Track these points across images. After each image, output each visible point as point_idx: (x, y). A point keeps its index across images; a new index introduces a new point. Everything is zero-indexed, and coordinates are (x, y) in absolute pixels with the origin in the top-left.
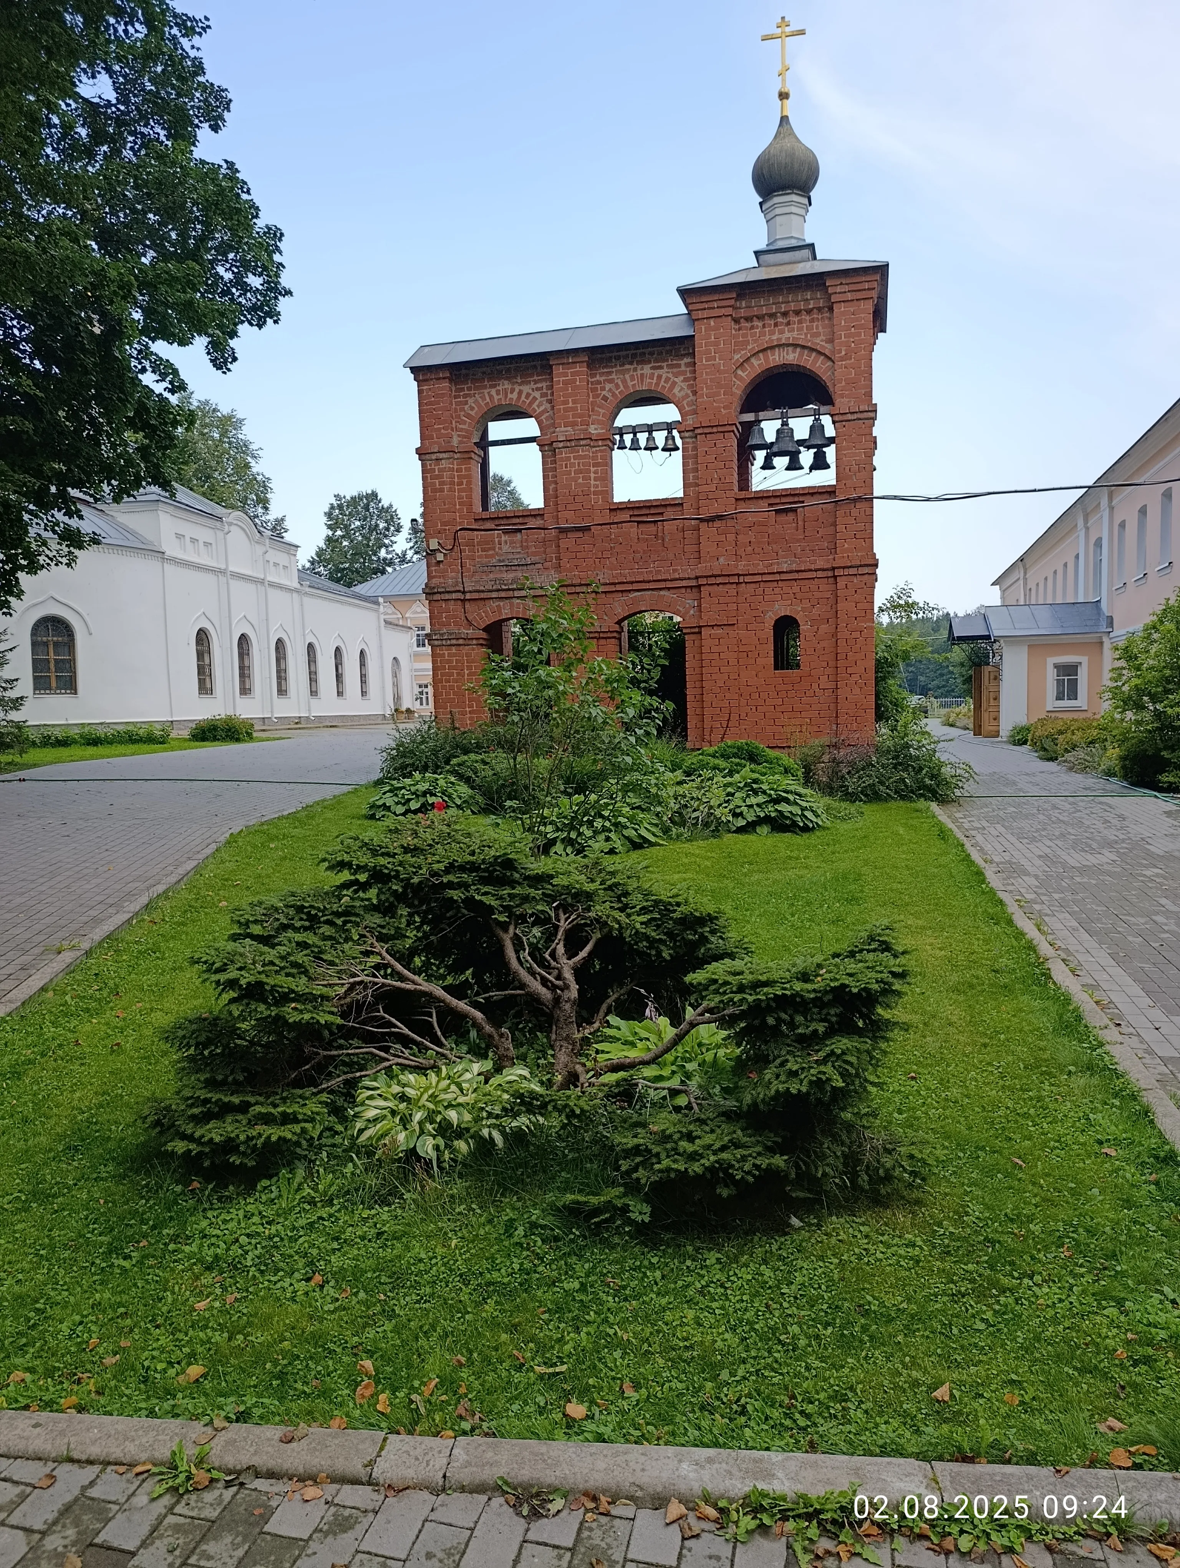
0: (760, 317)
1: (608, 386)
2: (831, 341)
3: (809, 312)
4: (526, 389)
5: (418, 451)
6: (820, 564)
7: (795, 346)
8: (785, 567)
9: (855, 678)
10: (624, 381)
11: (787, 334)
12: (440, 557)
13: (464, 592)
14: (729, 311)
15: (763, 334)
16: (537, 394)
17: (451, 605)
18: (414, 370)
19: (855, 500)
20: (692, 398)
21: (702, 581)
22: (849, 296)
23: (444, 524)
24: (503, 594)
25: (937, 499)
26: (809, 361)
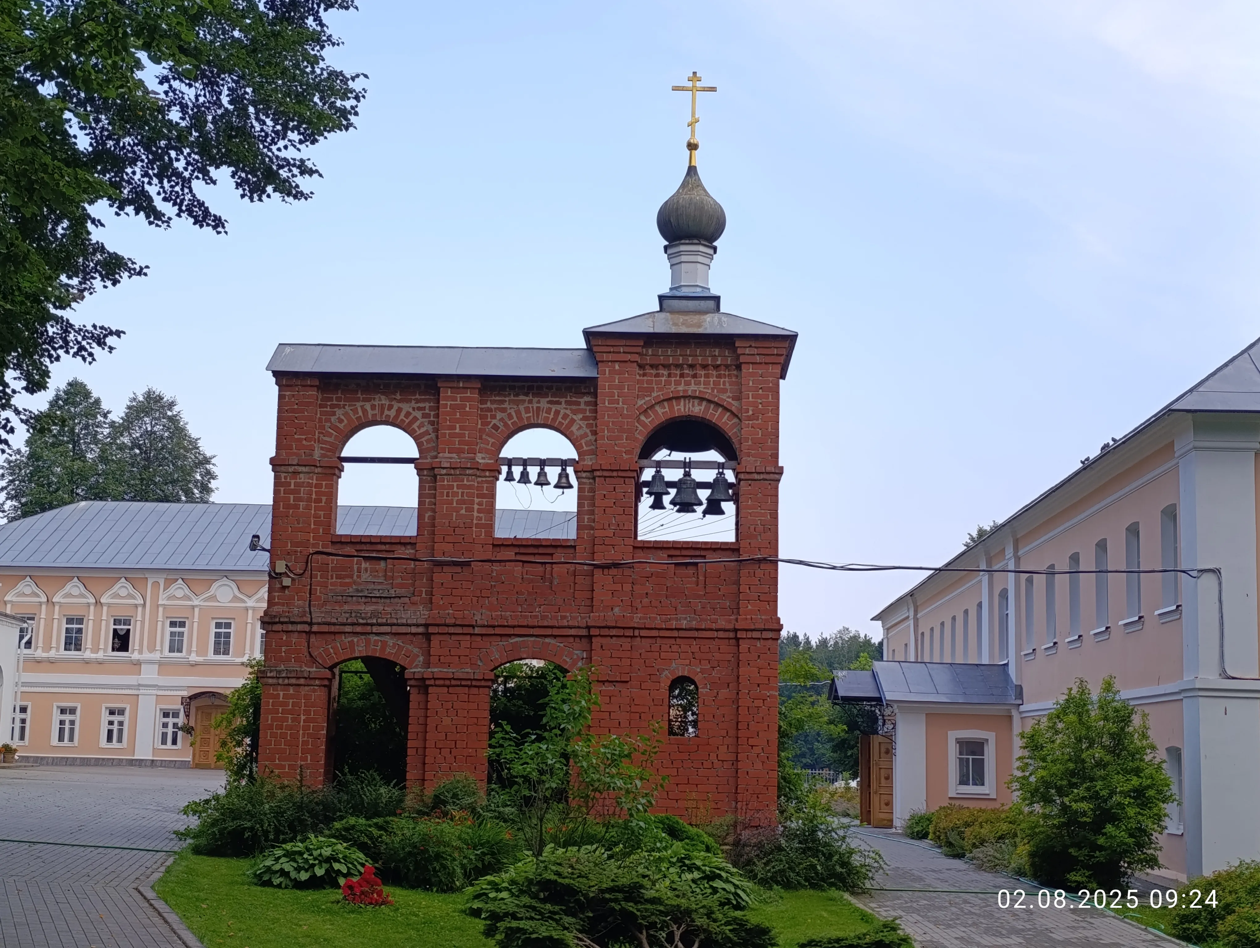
0: (666, 366)
1: (499, 415)
2: (738, 398)
3: (717, 367)
4: (406, 407)
5: (272, 461)
6: (722, 623)
7: (702, 399)
8: (684, 624)
9: (757, 750)
10: (518, 413)
11: (693, 387)
12: (287, 582)
13: (311, 624)
14: (637, 358)
15: (668, 383)
16: (418, 414)
17: (294, 638)
18: (276, 374)
19: (759, 561)
20: (591, 437)
21: (593, 632)
22: (758, 359)
23: (295, 544)
24: (359, 629)
25: (843, 568)
26: (715, 416)
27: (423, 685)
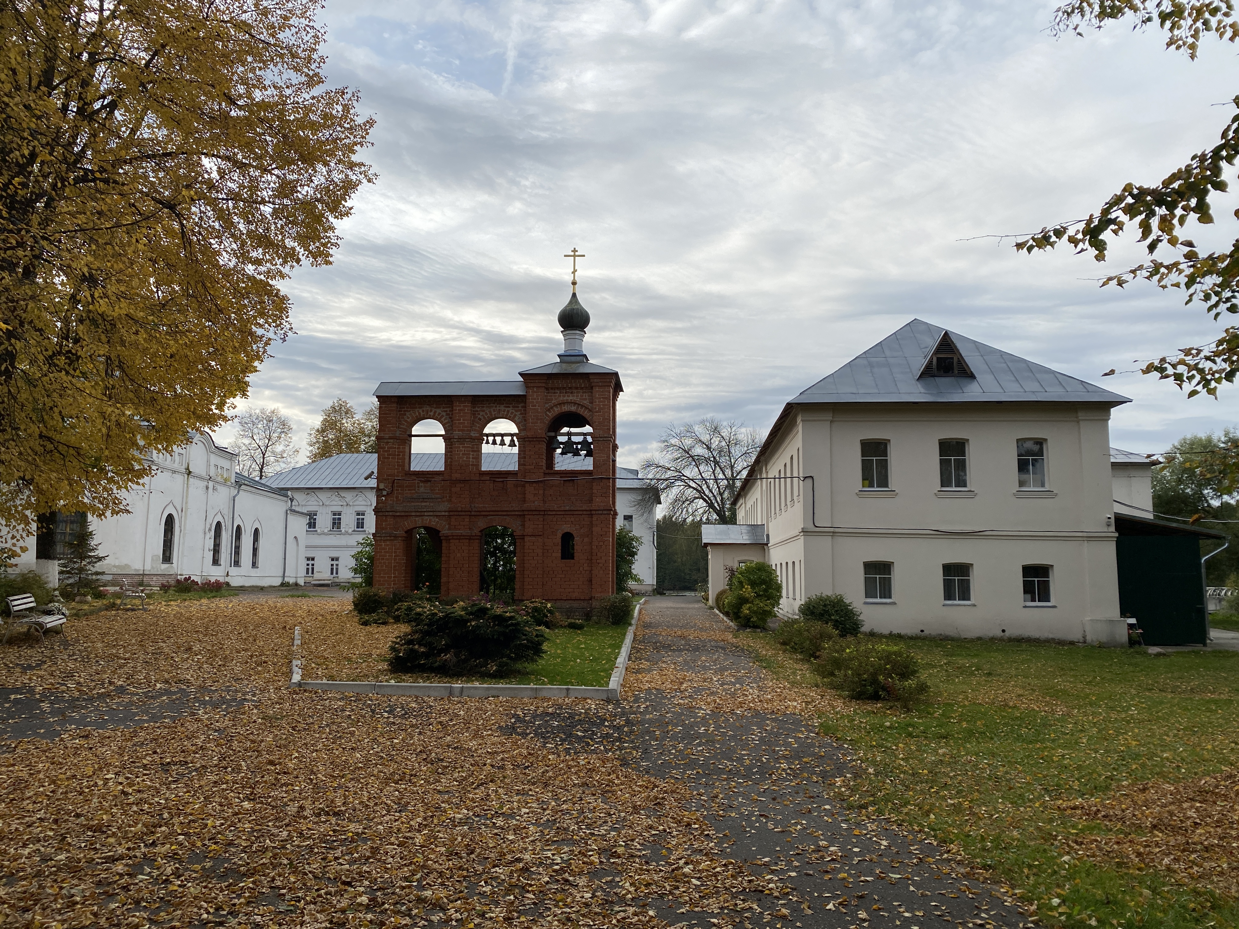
0: (558, 389)
1: (482, 414)
2: (592, 403)
3: (581, 389)
4: (438, 411)
6: (585, 508)
7: (575, 403)
8: (567, 508)
9: (601, 565)
10: (490, 412)
11: (571, 398)
12: (385, 493)
13: (396, 512)
14: (545, 385)
15: (559, 396)
16: (444, 414)
17: (389, 519)
18: (377, 397)
19: (601, 478)
20: (524, 422)
21: (526, 513)
22: (600, 384)
23: (388, 475)
24: (418, 514)
26: (581, 411)
27: (448, 538)
